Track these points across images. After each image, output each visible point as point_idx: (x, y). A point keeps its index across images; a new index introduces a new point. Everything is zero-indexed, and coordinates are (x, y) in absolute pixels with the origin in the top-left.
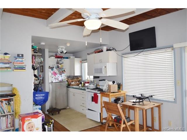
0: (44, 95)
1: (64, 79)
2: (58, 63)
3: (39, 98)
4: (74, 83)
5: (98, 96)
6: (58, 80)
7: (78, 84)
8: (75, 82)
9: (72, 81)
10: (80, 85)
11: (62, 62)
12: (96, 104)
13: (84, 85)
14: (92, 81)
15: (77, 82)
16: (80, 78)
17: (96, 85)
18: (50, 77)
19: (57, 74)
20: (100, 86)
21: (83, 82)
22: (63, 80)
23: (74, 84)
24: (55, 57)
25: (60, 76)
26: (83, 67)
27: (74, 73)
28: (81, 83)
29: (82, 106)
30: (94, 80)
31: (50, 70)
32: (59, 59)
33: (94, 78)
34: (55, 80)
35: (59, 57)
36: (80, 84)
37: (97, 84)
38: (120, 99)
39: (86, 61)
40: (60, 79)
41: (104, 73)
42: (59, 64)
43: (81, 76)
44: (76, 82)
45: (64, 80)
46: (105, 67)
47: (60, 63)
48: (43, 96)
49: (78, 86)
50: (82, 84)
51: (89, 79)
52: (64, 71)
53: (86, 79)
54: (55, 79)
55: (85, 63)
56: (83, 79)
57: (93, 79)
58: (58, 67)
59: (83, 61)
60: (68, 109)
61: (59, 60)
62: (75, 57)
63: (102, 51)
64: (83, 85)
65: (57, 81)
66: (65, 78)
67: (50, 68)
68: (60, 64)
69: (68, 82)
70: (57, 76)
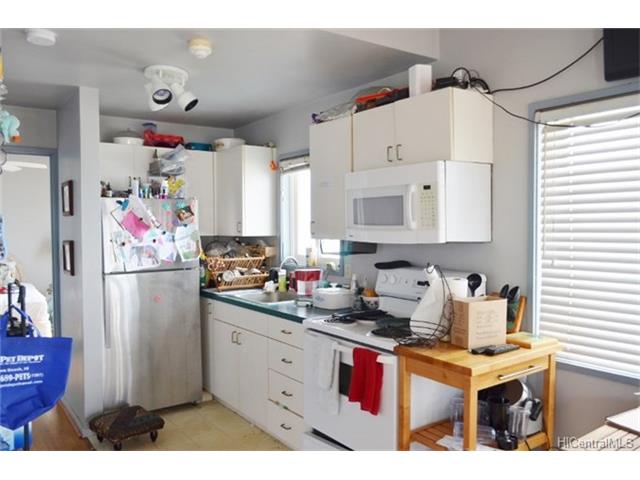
0: (38, 358)
1: (186, 257)
2: (154, 169)
3: (10, 377)
4: (237, 274)
5: (380, 366)
6: (153, 256)
7: (256, 280)
8: (244, 270)
9: (230, 267)
10: (270, 286)
11: (174, 167)
12: (367, 414)
13: (287, 286)
14: (334, 266)
15: (256, 270)
16: (269, 251)
17: (353, 287)
18: (107, 244)
19: (147, 227)
20: (381, 300)
21: (282, 273)
22: (178, 256)
23: (238, 281)
24: (141, 141)
25: (164, 237)
26: (284, 194)
27: (240, 223)
28: (274, 277)
29: (277, 403)
30: (342, 261)
31: (111, 203)
32: (161, 151)
33: (343, 253)
34: (135, 257)
35: (162, 142)
36: (266, 279)
37: (364, 284)
38: (522, 389)
39: (300, 162)
40: (165, 252)
41: (413, 225)
42: (157, 174)
43: (273, 241)
44: (251, 267)
45: (183, 260)
46: (427, 187)
47: (164, 170)
48: (34, 367)
49: (261, 287)
50: (282, 280)
51: (315, 255)
52: (188, 209)
53: (302, 252)
54: (139, 250)
55: (293, 174)
56: (286, 256)
57: (338, 257)
58: (155, 190)
59: (283, 164)
60: (207, 403)
61: (163, 157)
62: (247, 143)
63: (404, 93)
64: (282, 288)
65: (148, 264)
66: (194, 248)
67: (110, 193)
68: (167, 176)
69: (206, 266)
70: (147, 237)
